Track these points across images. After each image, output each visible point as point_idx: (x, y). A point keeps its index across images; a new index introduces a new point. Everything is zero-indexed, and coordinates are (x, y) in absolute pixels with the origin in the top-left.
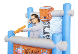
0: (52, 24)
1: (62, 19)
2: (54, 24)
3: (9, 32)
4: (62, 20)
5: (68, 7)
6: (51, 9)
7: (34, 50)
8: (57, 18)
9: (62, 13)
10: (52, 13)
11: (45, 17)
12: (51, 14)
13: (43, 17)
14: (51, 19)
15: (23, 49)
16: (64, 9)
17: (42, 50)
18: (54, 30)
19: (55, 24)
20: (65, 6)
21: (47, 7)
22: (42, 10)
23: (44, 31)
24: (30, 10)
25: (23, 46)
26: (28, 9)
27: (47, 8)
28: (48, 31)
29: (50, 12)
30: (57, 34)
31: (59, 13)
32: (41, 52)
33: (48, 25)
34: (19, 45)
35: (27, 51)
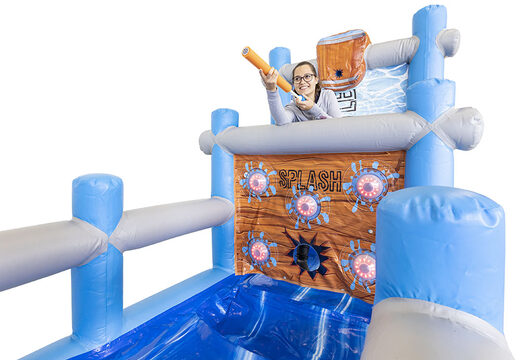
0: (364, 97)
1: (406, 74)
2: (372, 97)
6: (365, 39)
7: (318, 166)
8: (386, 71)
9: (411, 48)
10: (367, 54)
11: (339, 73)
12: (365, 57)
13: (333, 74)
15: (273, 173)
16: (415, 33)
17: (354, 164)
21: (348, 34)
27: (349, 37)
29: (359, 53)
32: (352, 173)
33: (348, 104)
34: (256, 157)
35: (291, 176)
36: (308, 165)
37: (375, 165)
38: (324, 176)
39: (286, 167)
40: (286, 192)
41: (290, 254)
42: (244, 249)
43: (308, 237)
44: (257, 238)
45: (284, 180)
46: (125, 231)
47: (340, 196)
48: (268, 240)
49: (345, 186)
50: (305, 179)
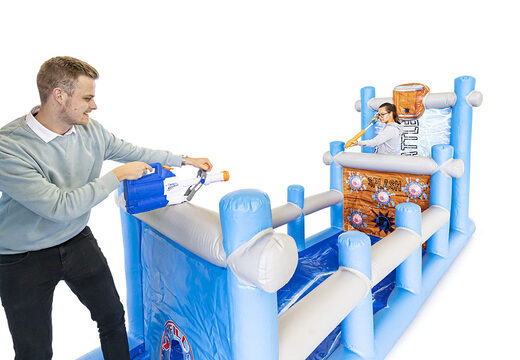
0: (424, 125)
1: (450, 114)
2: (429, 126)
3: (332, 145)
4: (450, 116)
5: (466, 86)
6: (424, 91)
7: (390, 178)
8: (438, 111)
9: (452, 99)
10: (426, 100)
11: (407, 111)
12: (424, 102)
13: (403, 110)
14: (421, 115)
15: (365, 178)
16: (455, 92)
17: (407, 178)
18: (429, 141)
19: (433, 126)
20: (458, 82)
22: (400, 93)
23: (403, 142)
24: (368, 93)
25: (363, 170)
26: (363, 91)
27: (414, 88)
28: (412, 143)
29: (420, 98)
30: (444, 146)
31: (443, 100)
32: (406, 183)
33: (413, 128)
34: (355, 169)
35: (374, 181)
36: (384, 176)
37: (417, 180)
38: (392, 183)
39: (372, 176)
40: (372, 189)
41: (375, 221)
42: (348, 218)
43: (384, 212)
44: (356, 212)
45: (371, 183)
46: (307, 206)
47: (400, 193)
48: (362, 214)
49: (403, 189)
50: (382, 183)
